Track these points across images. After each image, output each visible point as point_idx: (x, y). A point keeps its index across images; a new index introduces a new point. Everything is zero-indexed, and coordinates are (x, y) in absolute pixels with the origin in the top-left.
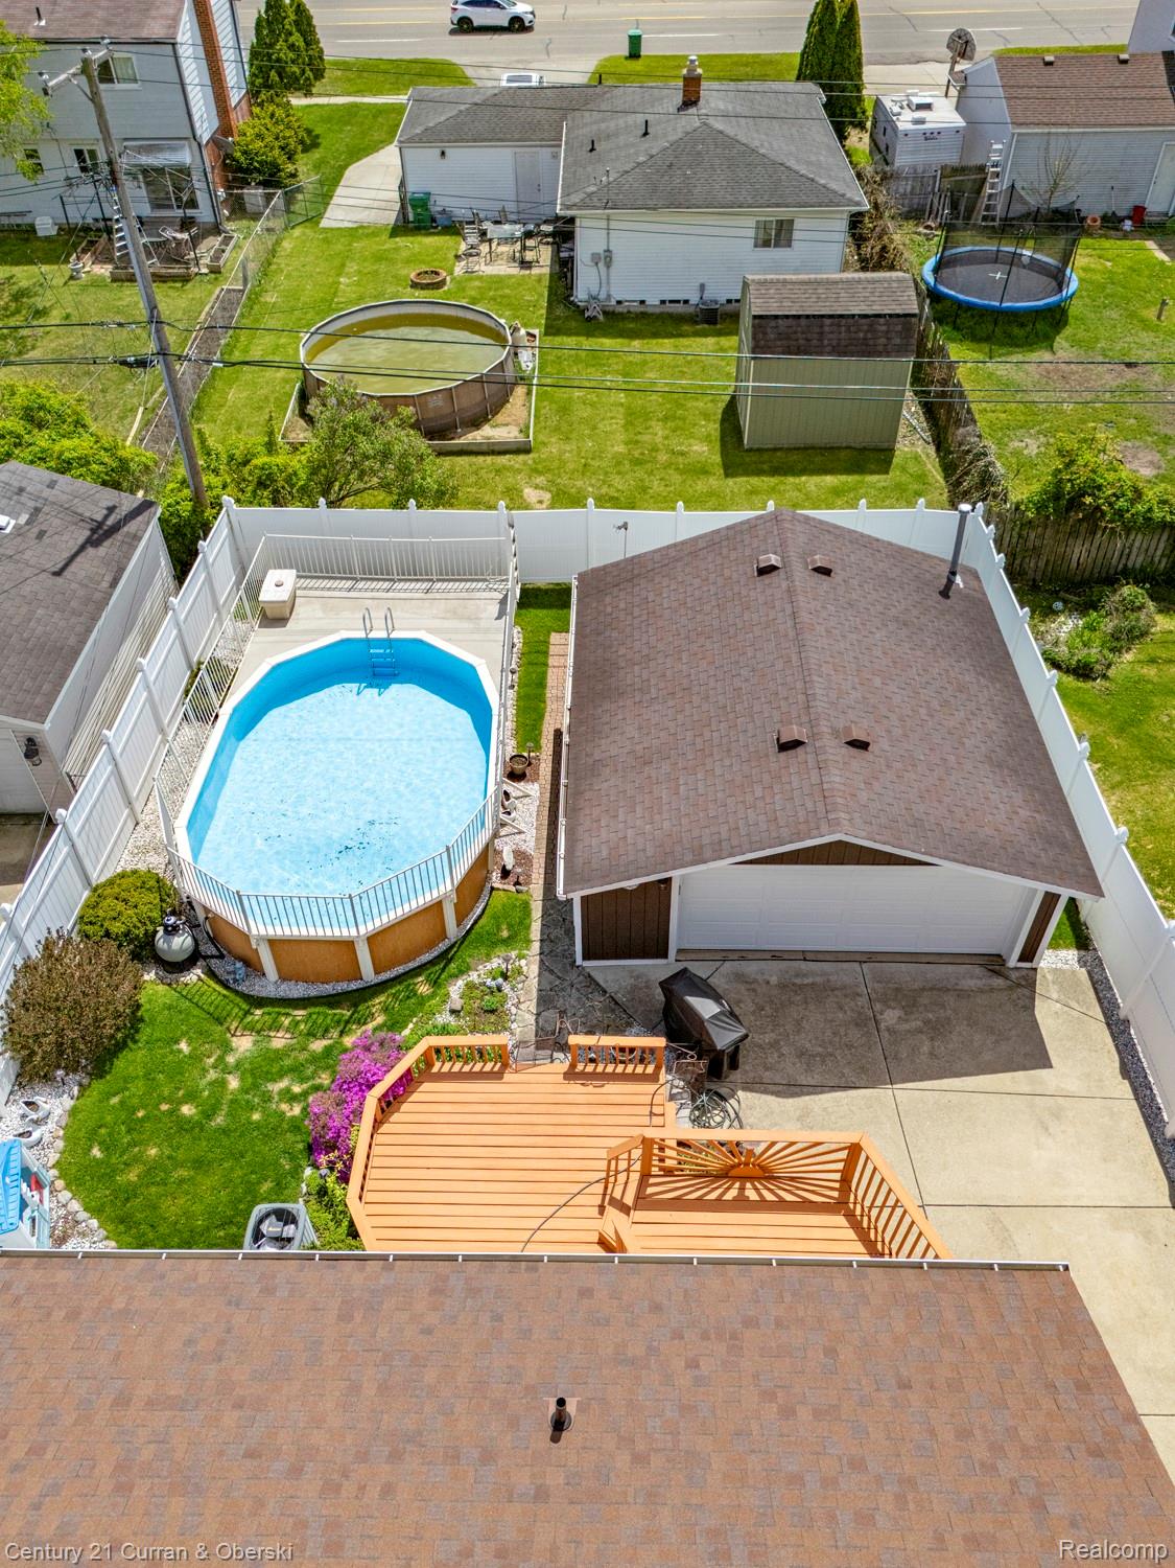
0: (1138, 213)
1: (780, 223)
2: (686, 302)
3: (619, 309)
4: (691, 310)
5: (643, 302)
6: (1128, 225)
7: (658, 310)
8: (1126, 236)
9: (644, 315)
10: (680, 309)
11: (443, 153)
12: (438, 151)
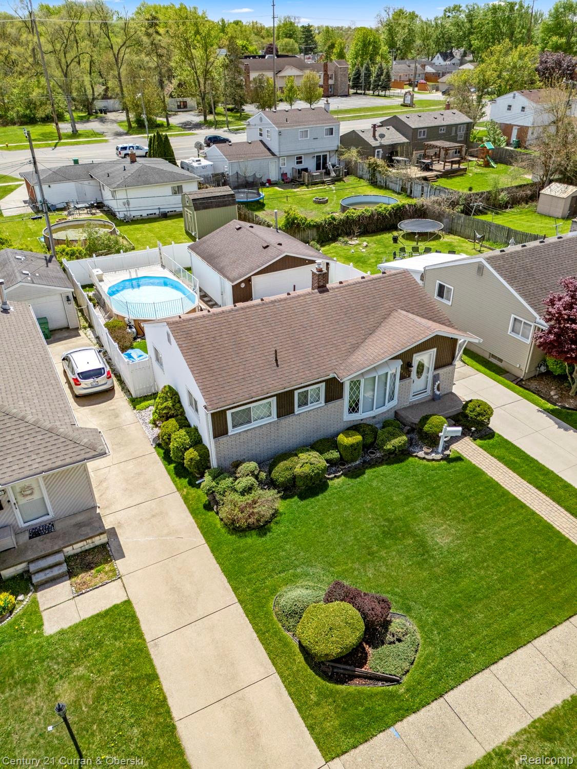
0: (269, 181)
1: (178, 187)
2: (155, 214)
3: (134, 219)
4: (157, 216)
5: (141, 216)
6: (267, 184)
7: (146, 218)
8: (268, 187)
9: (142, 219)
10: (153, 216)
11: (49, 186)
12: (47, 186)
